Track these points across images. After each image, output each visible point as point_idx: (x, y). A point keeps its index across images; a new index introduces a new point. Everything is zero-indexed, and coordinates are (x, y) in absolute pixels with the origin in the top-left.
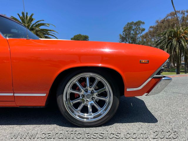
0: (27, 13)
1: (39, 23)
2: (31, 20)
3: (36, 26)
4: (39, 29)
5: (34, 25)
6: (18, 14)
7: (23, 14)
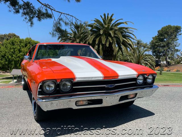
0: (108, 14)
1: (118, 22)
2: (111, 20)
3: (115, 25)
4: (117, 28)
5: (113, 24)
6: (101, 16)
7: (105, 15)
